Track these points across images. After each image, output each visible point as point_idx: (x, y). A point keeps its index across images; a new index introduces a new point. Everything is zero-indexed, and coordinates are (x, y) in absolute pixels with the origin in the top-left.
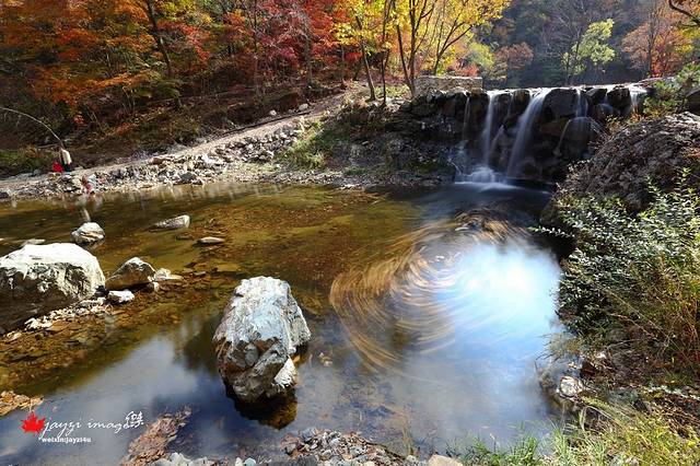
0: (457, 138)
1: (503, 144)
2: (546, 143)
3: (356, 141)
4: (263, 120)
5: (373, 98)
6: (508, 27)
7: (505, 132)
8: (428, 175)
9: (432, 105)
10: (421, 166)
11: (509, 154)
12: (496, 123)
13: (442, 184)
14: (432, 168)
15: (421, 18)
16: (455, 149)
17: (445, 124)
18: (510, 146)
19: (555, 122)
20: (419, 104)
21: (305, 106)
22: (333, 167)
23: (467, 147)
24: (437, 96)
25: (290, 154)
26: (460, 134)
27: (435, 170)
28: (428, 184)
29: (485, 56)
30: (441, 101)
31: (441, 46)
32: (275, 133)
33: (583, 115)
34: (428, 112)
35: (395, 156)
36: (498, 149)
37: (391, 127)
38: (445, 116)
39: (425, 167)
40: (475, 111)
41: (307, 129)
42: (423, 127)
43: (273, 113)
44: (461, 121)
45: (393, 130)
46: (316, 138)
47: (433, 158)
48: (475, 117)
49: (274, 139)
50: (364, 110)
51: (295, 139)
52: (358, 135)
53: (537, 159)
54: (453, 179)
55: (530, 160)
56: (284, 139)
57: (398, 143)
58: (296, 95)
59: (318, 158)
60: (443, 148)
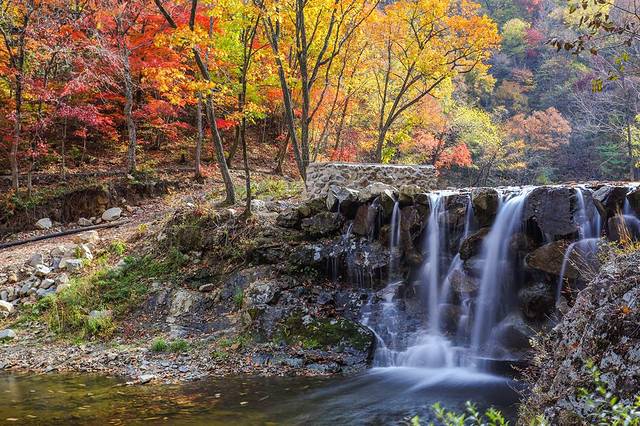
0: (380, 277)
1: (462, 289)
2: (538, 289)
3: (189, 282)
4: (20, 237)
5: (230, 201)
6: (524, 84)
7: (465, 267)
8: (320, 353)
9: (334, 215)
10: (308, 334)
11: (473, 308)
12: (448, 249)
13: (345, 370)
14: (326, 339)
15: (319, 64)
16: (378, 300)
17: (359, 251)
18: (474, 294)
19: (547, 247)
20: (313, 213)
21: (116, 211)
22: (129, 336)
23: (400, 294)
24: (342, 199)
25: (45, 308)
26: (385, 269)
27: (334, 343)
28: (317, 371)
29: (483, 130)
30: (351, 209)
31: (387, 111)
32: (28, 263)
33: (593, 234)
34: (329, 227)
35: (257, 314)
36: (455, 299)
37: (256, 257)
38: (358, 236)
39: (314, 336)
40: (409, 226)
41: (97, 256)
42: (317, 257)
43: (45, 223)
44: (386, 244)
45: (263, 261)
46: (110, 276)
47: (332, 316)
48: (410, 239)
49: (23, 275)
50: (208, 223)
51: (65, 278)
52: (193, 270)
53: (528, 320)
54: (370, 362)
55: (514, 321)
56: (43, 277)
57: (265, 286)
58: (96, 192)
59: (100, 316)
60: (354, 297)
